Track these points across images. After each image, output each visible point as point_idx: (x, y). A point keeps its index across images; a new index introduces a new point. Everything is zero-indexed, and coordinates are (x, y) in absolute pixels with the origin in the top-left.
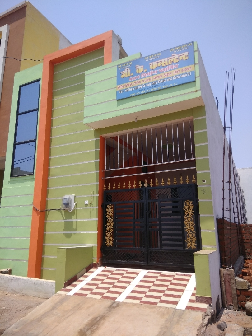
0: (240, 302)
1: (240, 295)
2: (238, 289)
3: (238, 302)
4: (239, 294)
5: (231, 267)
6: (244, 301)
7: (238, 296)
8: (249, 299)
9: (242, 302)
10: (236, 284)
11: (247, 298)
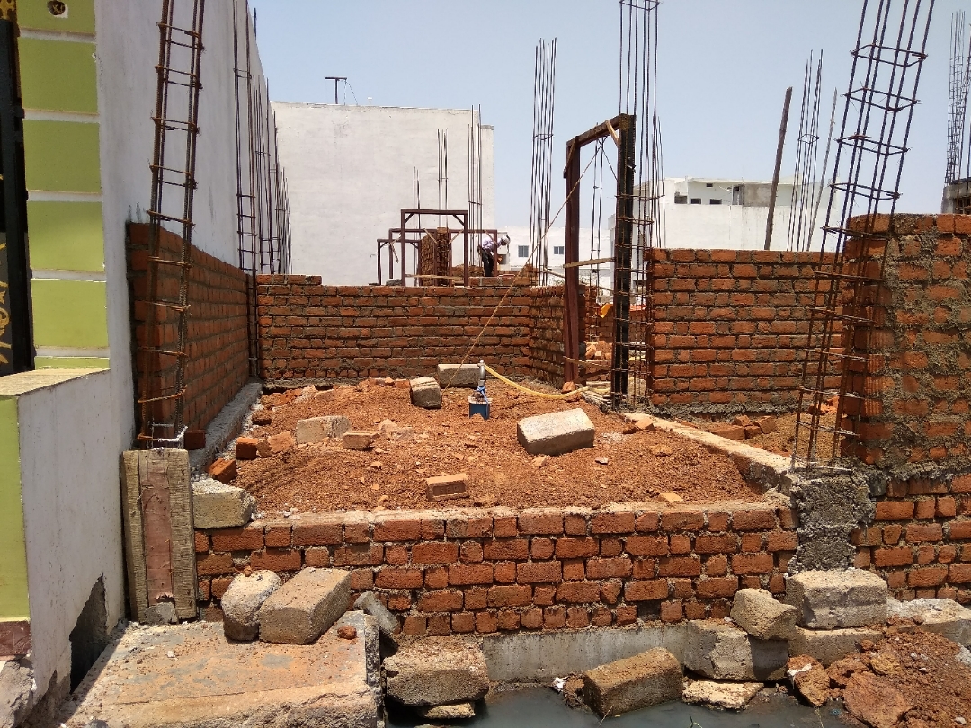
0: (206, 581)
1: (207, 553)
2: (202, 531)
3: (198, 579)
4: (204, 545)
5: (177, 440)
6: (225, 575)
7: (200, 555)
8: (244, 561)
9: (215, 581)
10: (192, 512)
11: (238, 561)
